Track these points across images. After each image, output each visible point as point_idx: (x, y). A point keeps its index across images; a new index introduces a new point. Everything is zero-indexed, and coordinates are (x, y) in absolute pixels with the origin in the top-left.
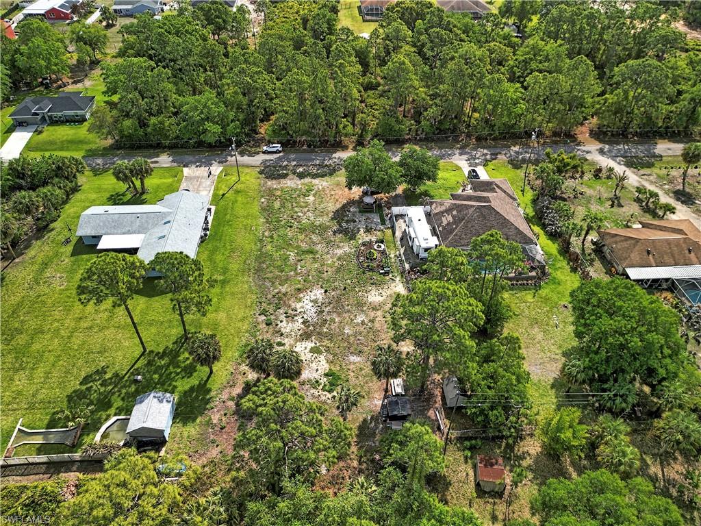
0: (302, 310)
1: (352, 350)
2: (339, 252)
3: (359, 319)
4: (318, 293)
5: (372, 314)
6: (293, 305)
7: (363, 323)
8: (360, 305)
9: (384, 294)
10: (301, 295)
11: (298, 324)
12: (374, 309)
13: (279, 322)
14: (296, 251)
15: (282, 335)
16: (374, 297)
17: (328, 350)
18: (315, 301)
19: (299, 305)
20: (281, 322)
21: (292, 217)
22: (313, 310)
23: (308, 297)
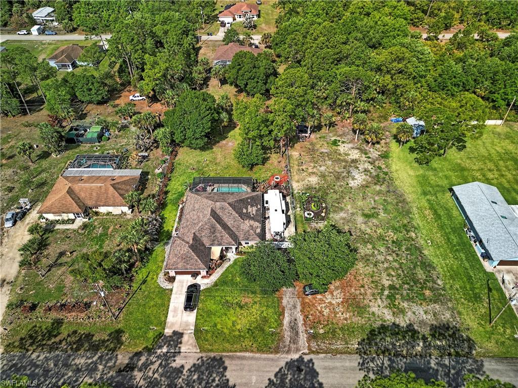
0: (361, 174)
1: (326, 154)
2: (342, 215)
3: (323, 168)
4: (353, 184)
5: (315, 170)
6: (368, 177)
7: (321, 166)
8: (323, 176)
9: (307, 182)
10: (364, 183)
11: (361, 167)
12: (313, 173)
13: (373, 168)
14: (379, 216)
15: (369, 162)
16: (314, 180)
17: (340, 154)
18: (353, 179)
19: (364, 177)
20: (372, 168)
21: (397, 254)
22: (353, 174)
23: (359, 182)
